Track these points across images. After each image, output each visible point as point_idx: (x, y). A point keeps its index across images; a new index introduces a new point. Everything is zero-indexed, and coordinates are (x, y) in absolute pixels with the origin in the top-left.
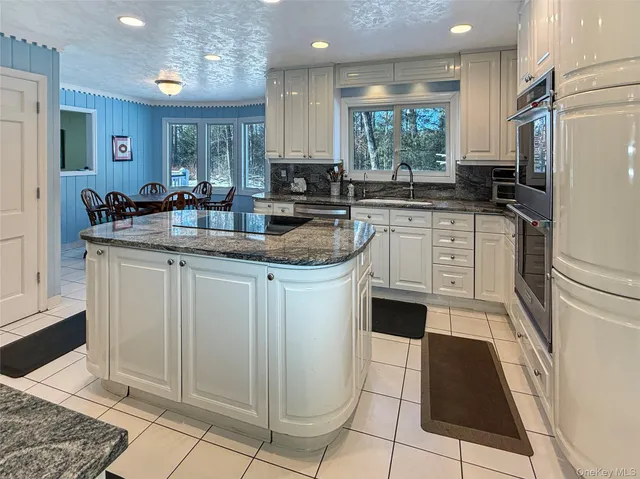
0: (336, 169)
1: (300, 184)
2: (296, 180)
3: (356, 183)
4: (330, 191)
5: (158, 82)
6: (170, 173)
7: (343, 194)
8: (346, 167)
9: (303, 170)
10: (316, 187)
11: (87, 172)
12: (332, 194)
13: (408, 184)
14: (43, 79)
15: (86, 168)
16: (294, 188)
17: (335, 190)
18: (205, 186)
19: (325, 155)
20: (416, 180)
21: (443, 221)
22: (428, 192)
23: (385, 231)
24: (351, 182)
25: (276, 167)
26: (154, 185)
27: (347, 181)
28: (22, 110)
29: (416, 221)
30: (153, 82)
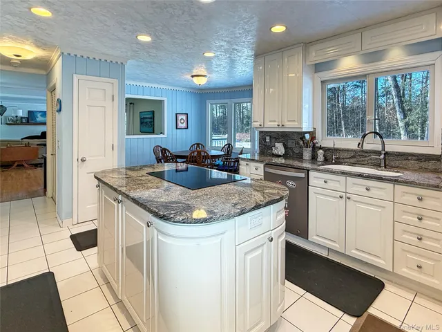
0: (307, 136)
1: (279, 149)
2: (277, 145)
3: (326, 150)
4: (302, 155)
5: (193, 76)
6: (211, 138)
7: (314, 158)
8: (319, 135)
9: (282, 136)
10: (293, 152)
11: (162, 136)
12: (304, 158)
13: (379, 153)
14: (116, 81)
15: (161, 133)
16: (275, 151)
17: (307, 154)
18: (229, 147)
19: (295, 124)
20: (388, 149)
21: (407, 195)
22: (404, 162)
23: (341, 197)
24: (321, 148)
25: (263, 134)
26: (198, 145)
27: (317, 147)
28: (105, 100)
29: (373, 192)
30: (189, 77)
